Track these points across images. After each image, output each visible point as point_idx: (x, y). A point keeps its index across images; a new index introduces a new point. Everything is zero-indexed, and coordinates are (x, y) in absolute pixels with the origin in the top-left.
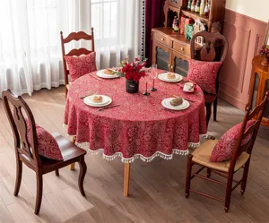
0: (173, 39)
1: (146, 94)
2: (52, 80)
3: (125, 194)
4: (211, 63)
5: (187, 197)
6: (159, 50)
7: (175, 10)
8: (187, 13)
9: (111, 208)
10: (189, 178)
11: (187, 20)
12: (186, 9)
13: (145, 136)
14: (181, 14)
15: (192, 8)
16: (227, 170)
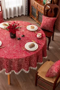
0: (38, 4)
1: (18, 39)
6: (33, 7)
13: (15, 65)
16: (53, 82)
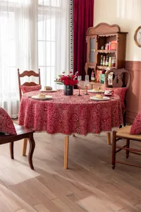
2: (12, 114)
3: (65, 167)
4: (121, 88)
5: (113, 168)
7: (92, 67)
8: (100, 67)
9: (54, 176)
10: (114, 152)
11: (101, 71)
12: (100, 65)
14: (97, 69)
15: (104, 64)
